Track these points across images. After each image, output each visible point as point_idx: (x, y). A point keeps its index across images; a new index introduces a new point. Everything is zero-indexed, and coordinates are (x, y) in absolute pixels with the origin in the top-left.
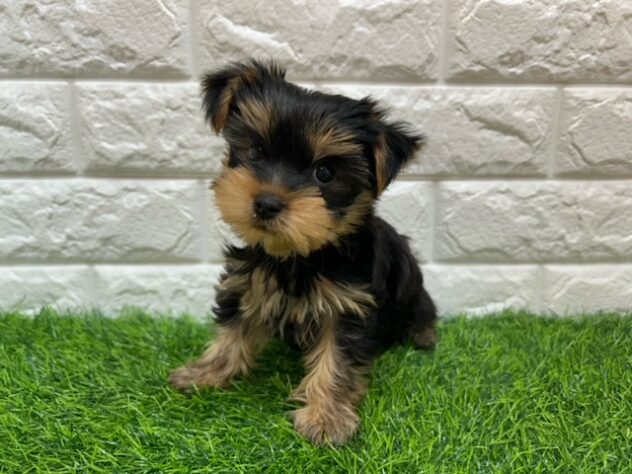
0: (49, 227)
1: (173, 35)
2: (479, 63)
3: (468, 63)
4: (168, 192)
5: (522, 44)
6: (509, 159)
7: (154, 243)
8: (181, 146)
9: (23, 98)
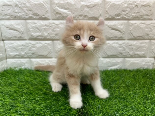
0: (21, 51)
1: (47, 11)
2: (111, 16)
3: (108, 16)
4: (46, 43)
5: (120, 12)
6: (117, 36)
7: (43, 54)
8: (49, 34)
9: (16, 24)
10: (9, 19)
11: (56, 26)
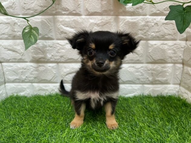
10: (7, 39)
11: (61, 47)
